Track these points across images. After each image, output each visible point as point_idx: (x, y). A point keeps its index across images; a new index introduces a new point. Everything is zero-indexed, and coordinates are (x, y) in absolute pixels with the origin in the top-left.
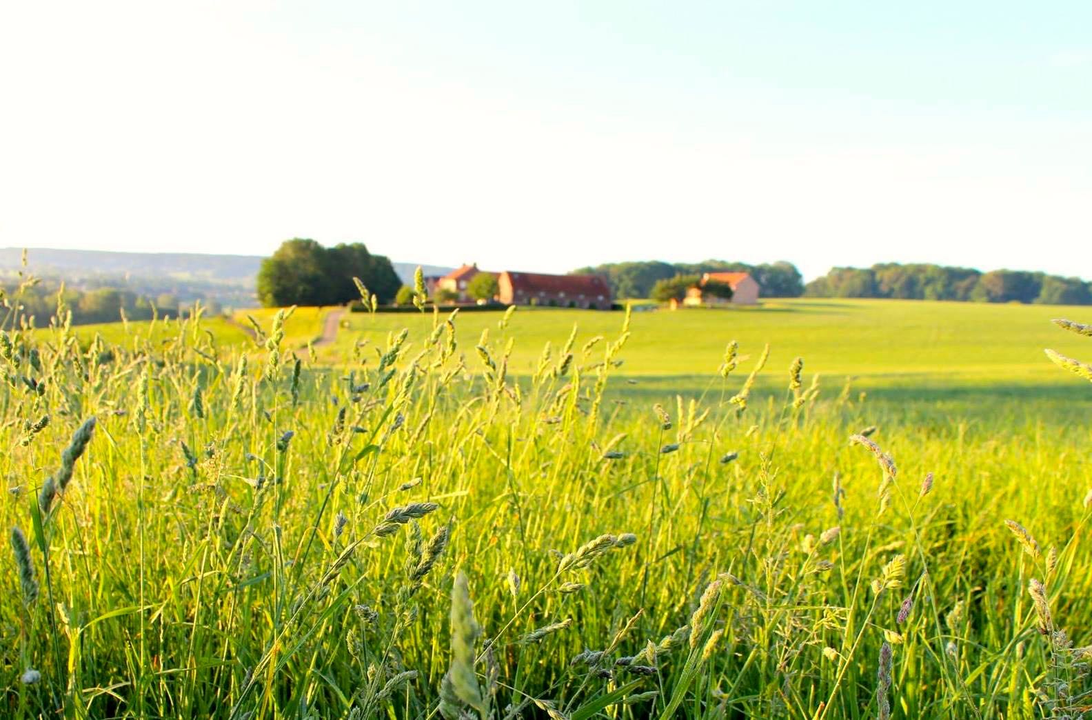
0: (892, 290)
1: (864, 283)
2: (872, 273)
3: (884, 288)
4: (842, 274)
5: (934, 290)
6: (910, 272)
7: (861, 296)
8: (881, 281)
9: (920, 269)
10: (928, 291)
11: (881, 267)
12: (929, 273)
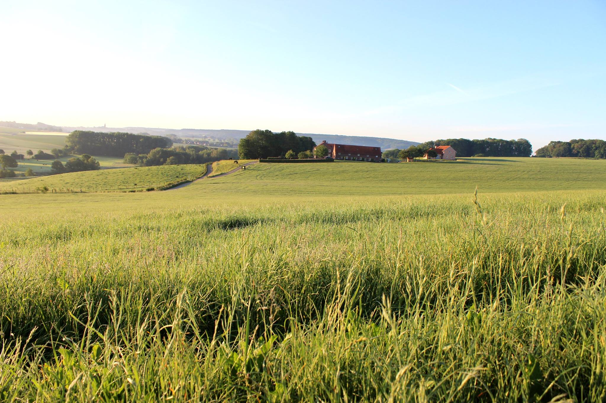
0: (579, 152)
1: (565, 149)
2: (569, 144)
3: (575, 151)
4: (555, 145)
5: (599, 152)
6: (588, 144)
7: (563, 155)
8: (574, 148)
9: (593, 142)
10: (596, 153)
11: (574, 141)
12: (597, 145)
